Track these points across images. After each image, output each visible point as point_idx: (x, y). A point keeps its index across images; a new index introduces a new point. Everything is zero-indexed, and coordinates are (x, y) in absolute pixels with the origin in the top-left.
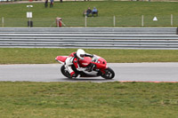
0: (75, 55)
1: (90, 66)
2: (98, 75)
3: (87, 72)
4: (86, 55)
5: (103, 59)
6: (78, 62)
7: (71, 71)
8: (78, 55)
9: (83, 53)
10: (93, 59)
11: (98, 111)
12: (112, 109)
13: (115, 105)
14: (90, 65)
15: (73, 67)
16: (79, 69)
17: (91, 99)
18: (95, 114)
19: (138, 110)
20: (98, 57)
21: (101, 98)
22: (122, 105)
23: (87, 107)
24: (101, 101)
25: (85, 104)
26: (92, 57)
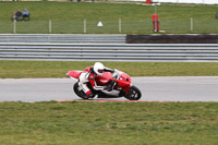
0: (92, 69)
1: (111, 84)
2: (120, 95)
3: (106, 92)
4: (105, 70)
5: (126, 76)
6: (95, 79)
7: (87, 90)
8: (96, 70)
9: (102, 67)
10: (114, 75)
11: (29, 138)
12: (48, 135)
13: (51, 130)
14: (110, 82)
15: (89, 85)
16: (96, 88)
17: (21, 123)
18: (26, 141)
19: (78, 137)
20: (121, 73)
21: (34, 121)
22: (59, 130)
23: (16, 133)
24: (34, 125)
25: (14, 129)
26: (112, 72)
